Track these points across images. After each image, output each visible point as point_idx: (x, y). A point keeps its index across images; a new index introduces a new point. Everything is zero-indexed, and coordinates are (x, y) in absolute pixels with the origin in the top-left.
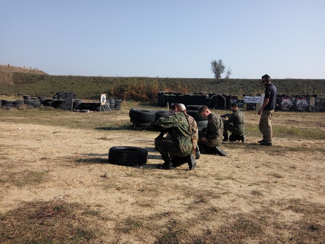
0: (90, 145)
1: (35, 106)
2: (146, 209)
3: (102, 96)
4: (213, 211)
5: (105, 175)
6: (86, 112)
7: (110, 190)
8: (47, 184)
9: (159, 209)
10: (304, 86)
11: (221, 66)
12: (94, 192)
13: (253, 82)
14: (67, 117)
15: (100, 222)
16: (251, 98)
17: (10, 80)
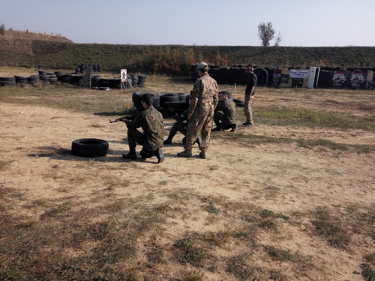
1: (52, 82)
2: (61, 193)
3: (122, 71)
5: (56, 166)
6: (105, 89)
7: (47, 179)
11: (271, 30)
12: (34, 180)
13: (307, 51)
14: (82, 97)
16: (297, 72)
17: (29, 49)
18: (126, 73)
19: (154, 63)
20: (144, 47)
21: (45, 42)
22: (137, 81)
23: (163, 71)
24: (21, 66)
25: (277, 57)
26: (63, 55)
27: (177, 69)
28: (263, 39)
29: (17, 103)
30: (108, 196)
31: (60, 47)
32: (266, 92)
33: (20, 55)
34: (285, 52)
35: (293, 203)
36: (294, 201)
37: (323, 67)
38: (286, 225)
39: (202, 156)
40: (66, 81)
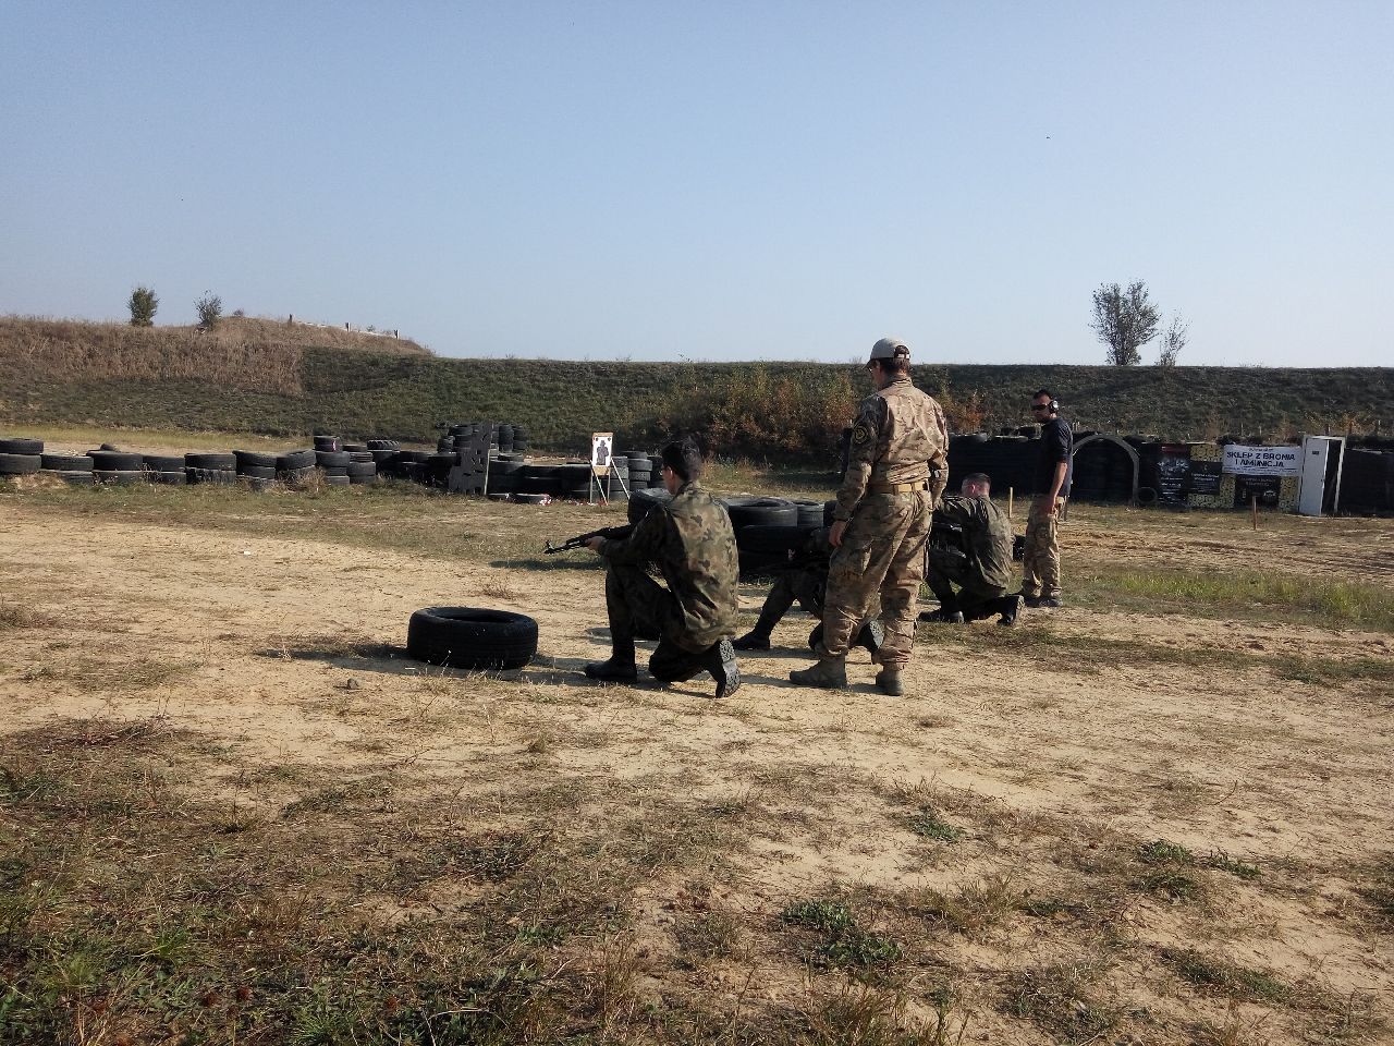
1: (355, 477)
2: (362, 754)
3: (597, 439)
6: (535, 501)
7: (316, 715)
8: (164, 692)
11: (1142, 307)
12: (269, 715)
15: (207, 764)
16: (1255, 453)
17: (290, 376)
18: (609, 445)
19: (711, 421)
20: (679, 370)
21: (345, 354)
22: (647, 476)
23: (739, 449)
24: (259, 432)
25: (1172, 403)
26: (401, 395)
27: (793, 441)
28: (1113, 342)
29: (234, 529)
30: (530, 767)
31: (394, 370)
32: (1130, 520)
33: (260, 396)
34: (1200, 384)
35: (1273, 834)
36: (1274, 830)
37: (1359, 438)
38: (1247, 894)
39: (886, 685)
40: (402, 473)
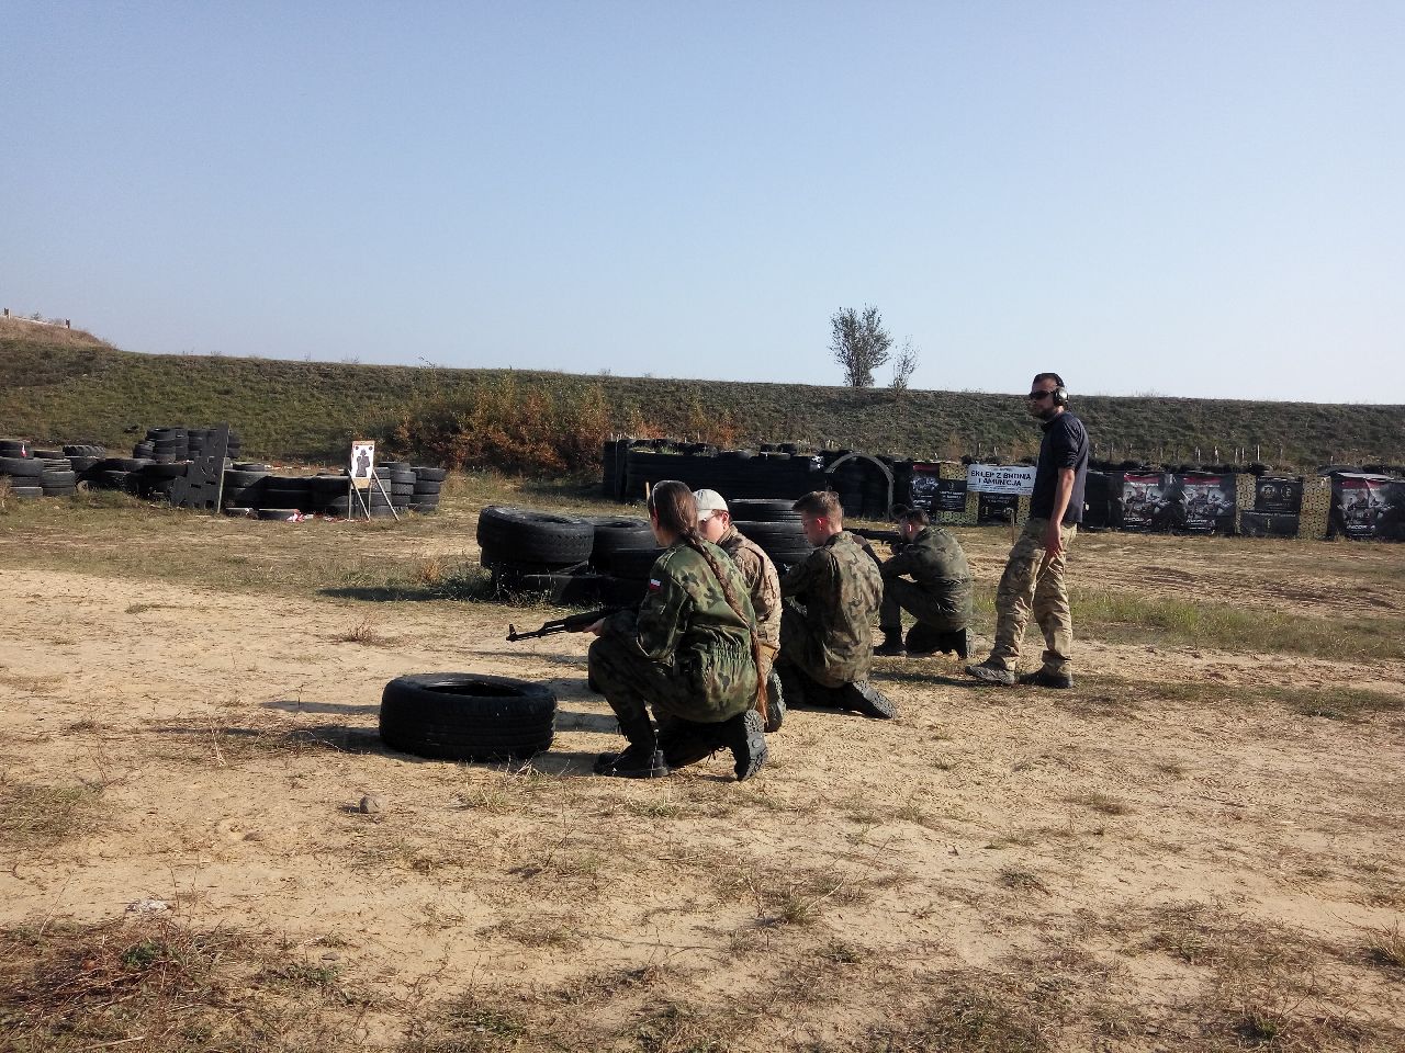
0: (295, 667)
1: (49, 489)
2: (544, 953)
3: (357, 448)
4: (835, 961)
5: (363, 801)
6: (283, 517)
7: (383, 873)
8: (94, 846)
9: (605, 955)
10: (1211, 428)
11: (876, 333)
12: (310, 880)
13: (1004, 408)
14: (195, 540)
15: (338, 1016)
16: (995, 472)
20: (418, 375)
22: (409, 489)
23: (490, 461)
25: (905, 424)
26: (81, 393)
27: (547, 453)
31: (71, 364)
34: (929, 406)
40: (112, 485)
